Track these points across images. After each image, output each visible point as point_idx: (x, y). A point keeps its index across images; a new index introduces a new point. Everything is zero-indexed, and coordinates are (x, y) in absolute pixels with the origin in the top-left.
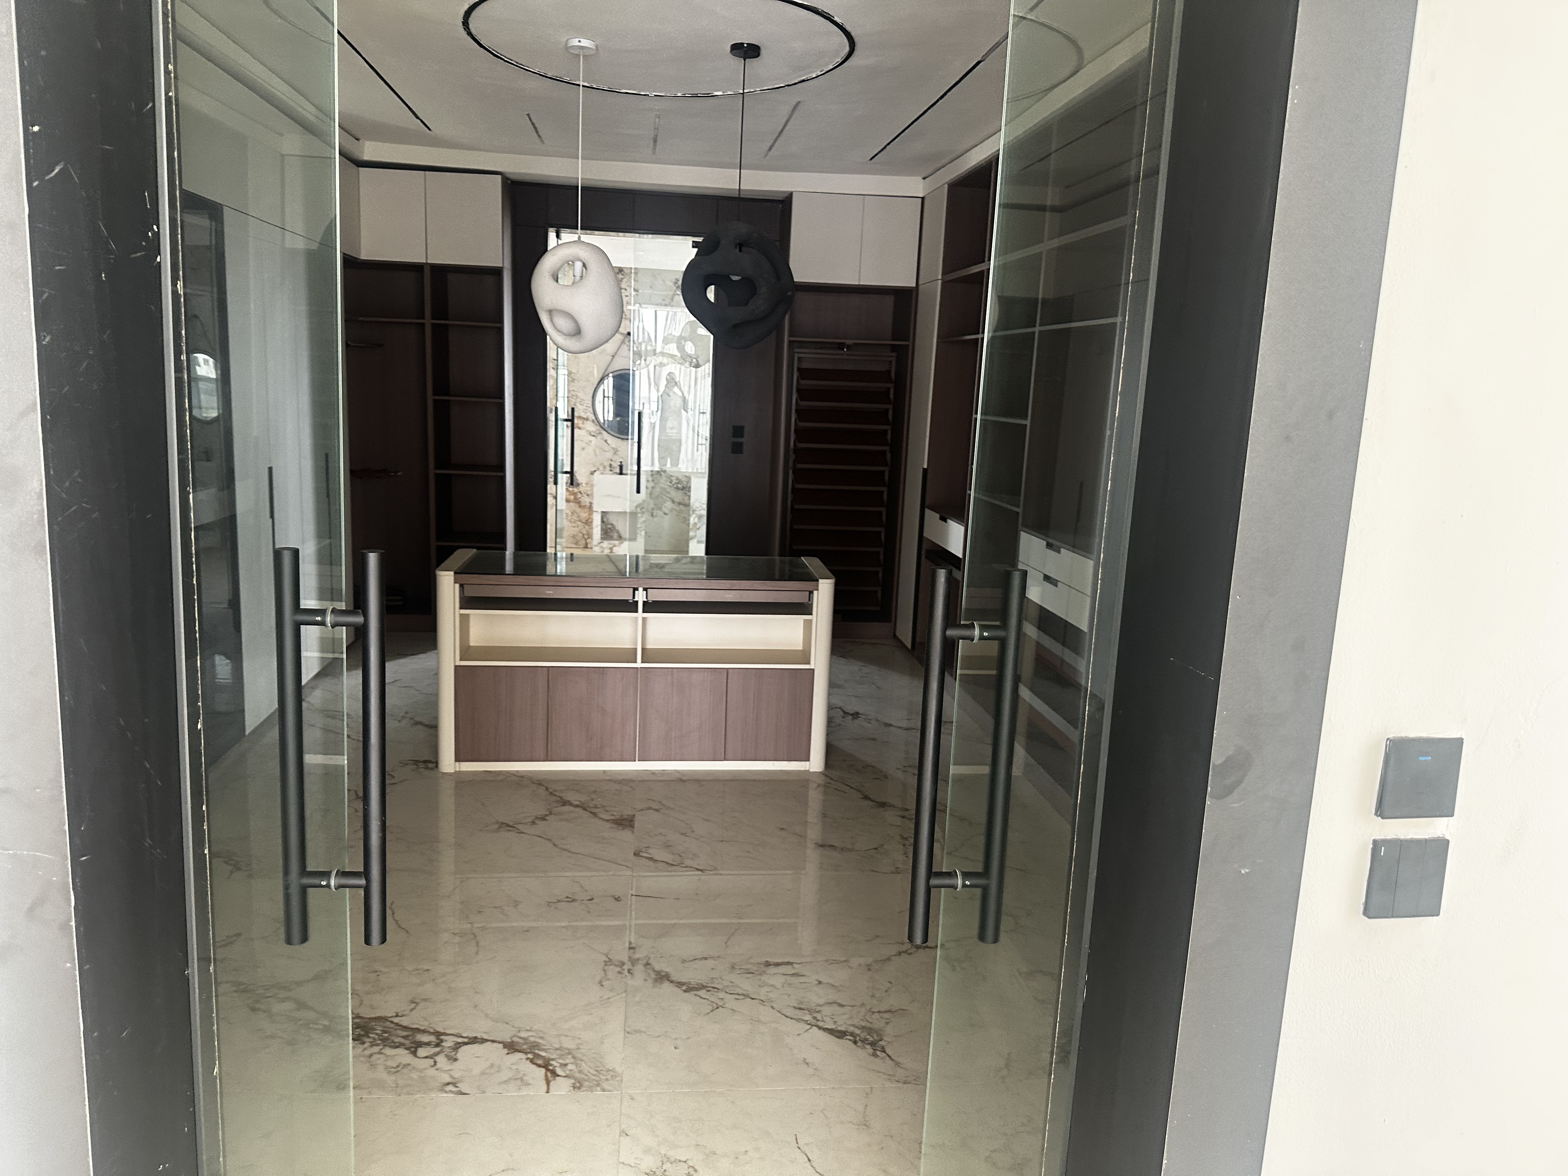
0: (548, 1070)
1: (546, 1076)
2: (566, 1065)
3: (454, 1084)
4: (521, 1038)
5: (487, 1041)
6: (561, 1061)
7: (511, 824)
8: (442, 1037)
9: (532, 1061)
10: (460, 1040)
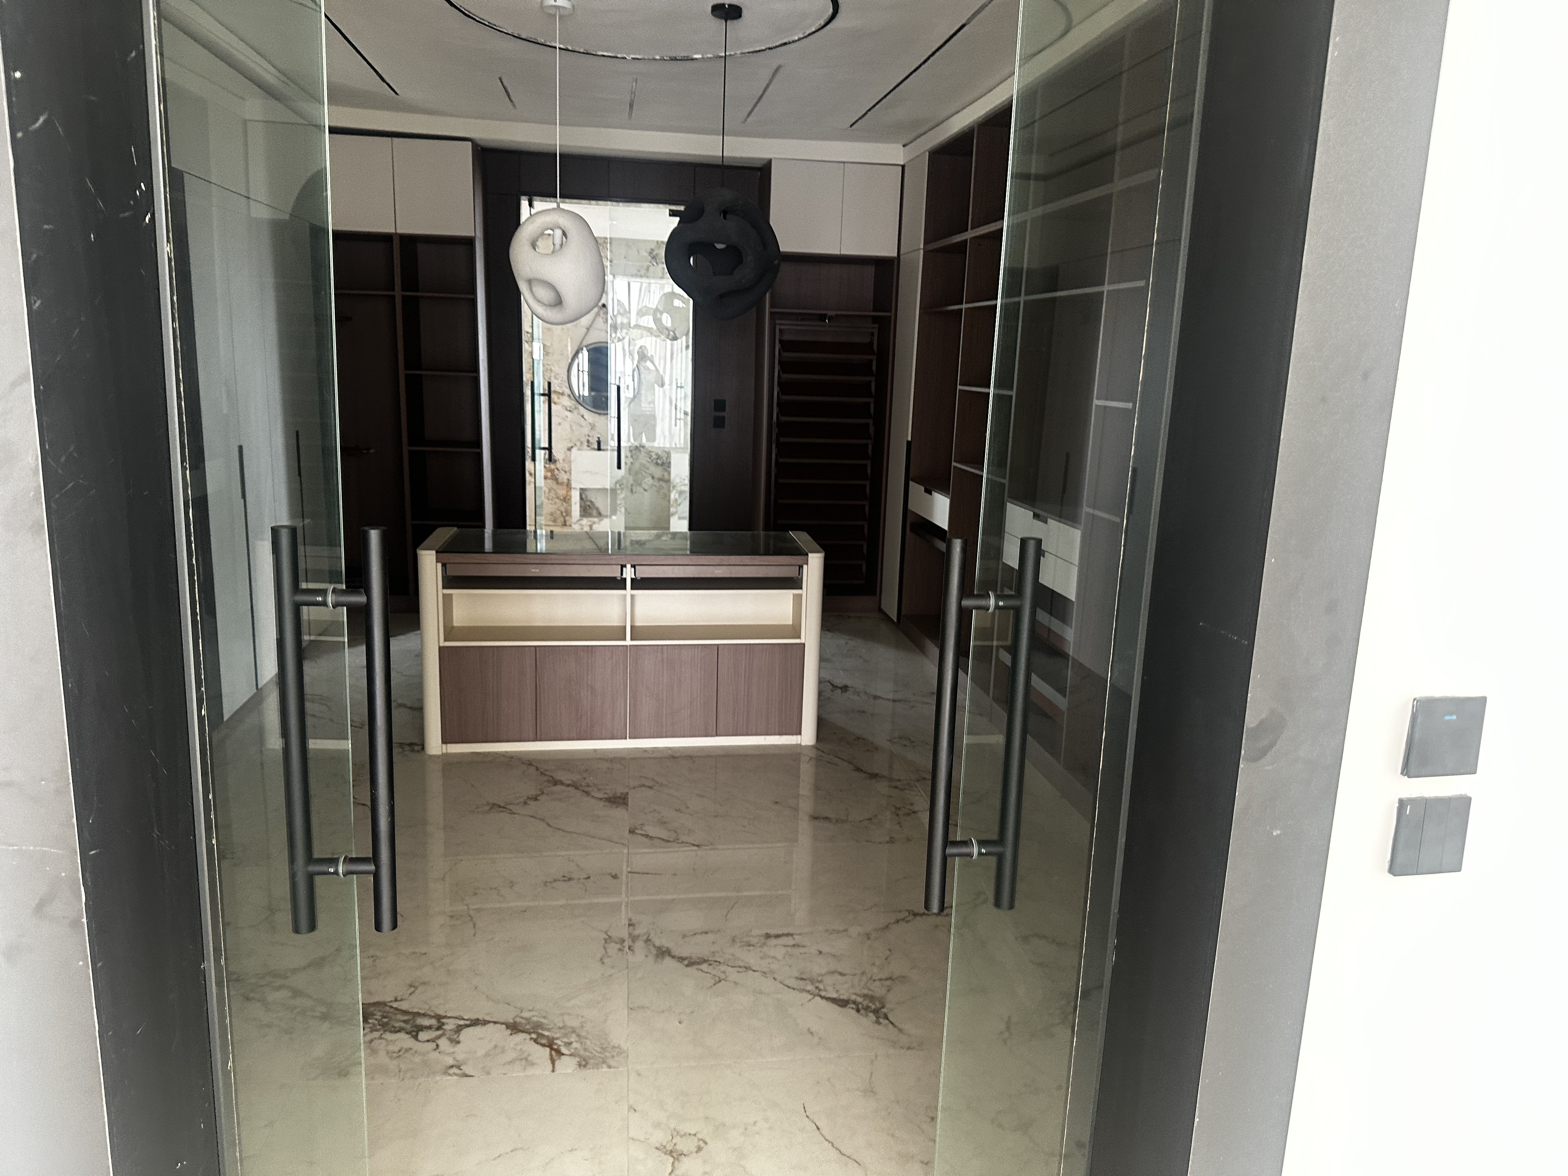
0: (552, 1049)
1: (551, 1055)
2: (570, 1043)
3: (459, 1067)
4: (523, 1018)
5: (489, 1022)
6: (565, 1040)
7: (502, 805)
8: (444, 1020)
9: (535, 1041)
10: (462, 1022)
